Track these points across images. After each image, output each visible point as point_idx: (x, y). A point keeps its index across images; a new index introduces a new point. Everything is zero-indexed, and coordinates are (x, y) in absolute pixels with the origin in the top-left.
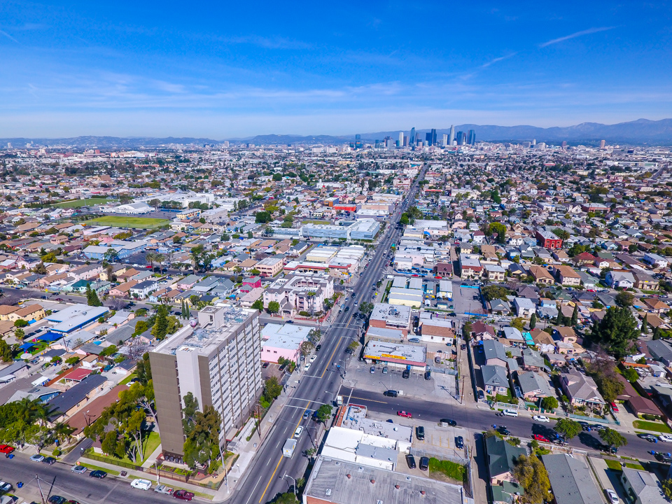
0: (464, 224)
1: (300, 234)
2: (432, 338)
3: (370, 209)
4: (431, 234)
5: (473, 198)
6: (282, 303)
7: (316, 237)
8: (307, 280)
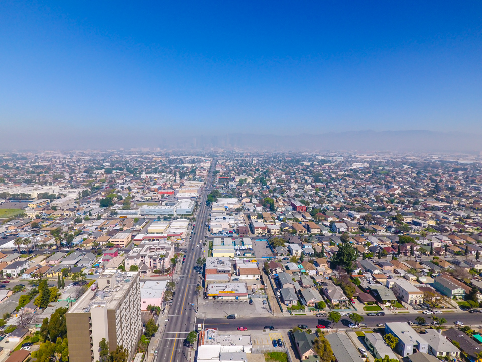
0: (248, 200)
1: (139, 213)
2: (247, 276)
3: (185, 192)
4: (230, 207)
5: (249, 182)
6: (140, 265)
7: (151, 215)
8: (156, 247)
